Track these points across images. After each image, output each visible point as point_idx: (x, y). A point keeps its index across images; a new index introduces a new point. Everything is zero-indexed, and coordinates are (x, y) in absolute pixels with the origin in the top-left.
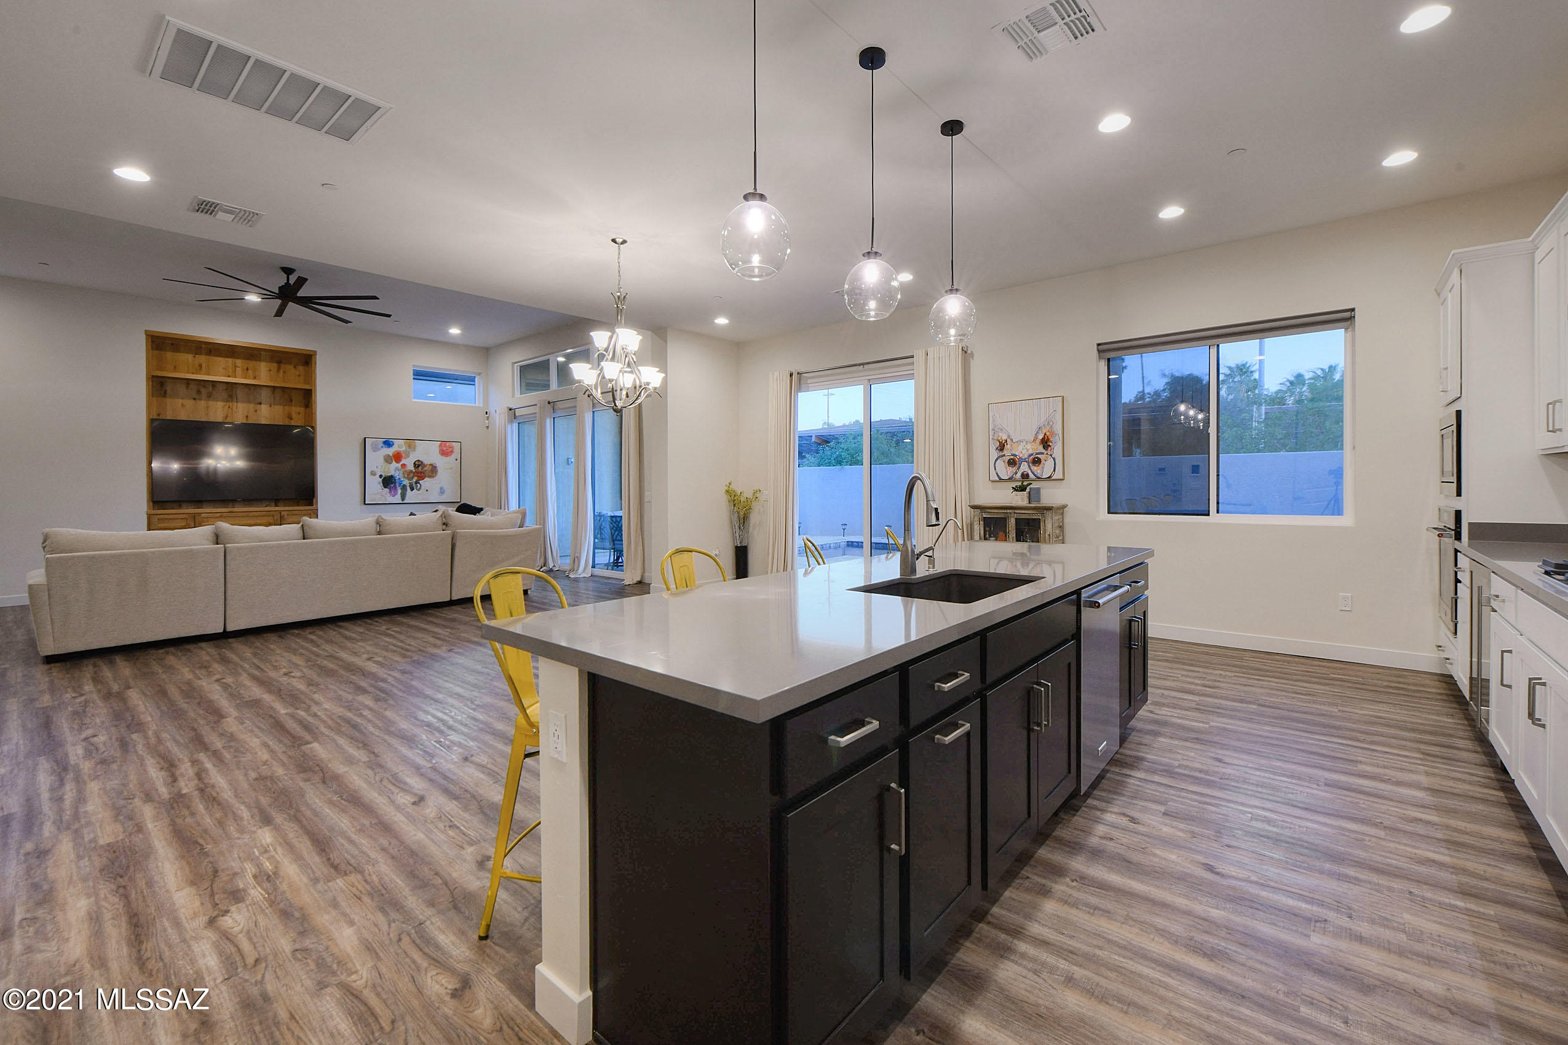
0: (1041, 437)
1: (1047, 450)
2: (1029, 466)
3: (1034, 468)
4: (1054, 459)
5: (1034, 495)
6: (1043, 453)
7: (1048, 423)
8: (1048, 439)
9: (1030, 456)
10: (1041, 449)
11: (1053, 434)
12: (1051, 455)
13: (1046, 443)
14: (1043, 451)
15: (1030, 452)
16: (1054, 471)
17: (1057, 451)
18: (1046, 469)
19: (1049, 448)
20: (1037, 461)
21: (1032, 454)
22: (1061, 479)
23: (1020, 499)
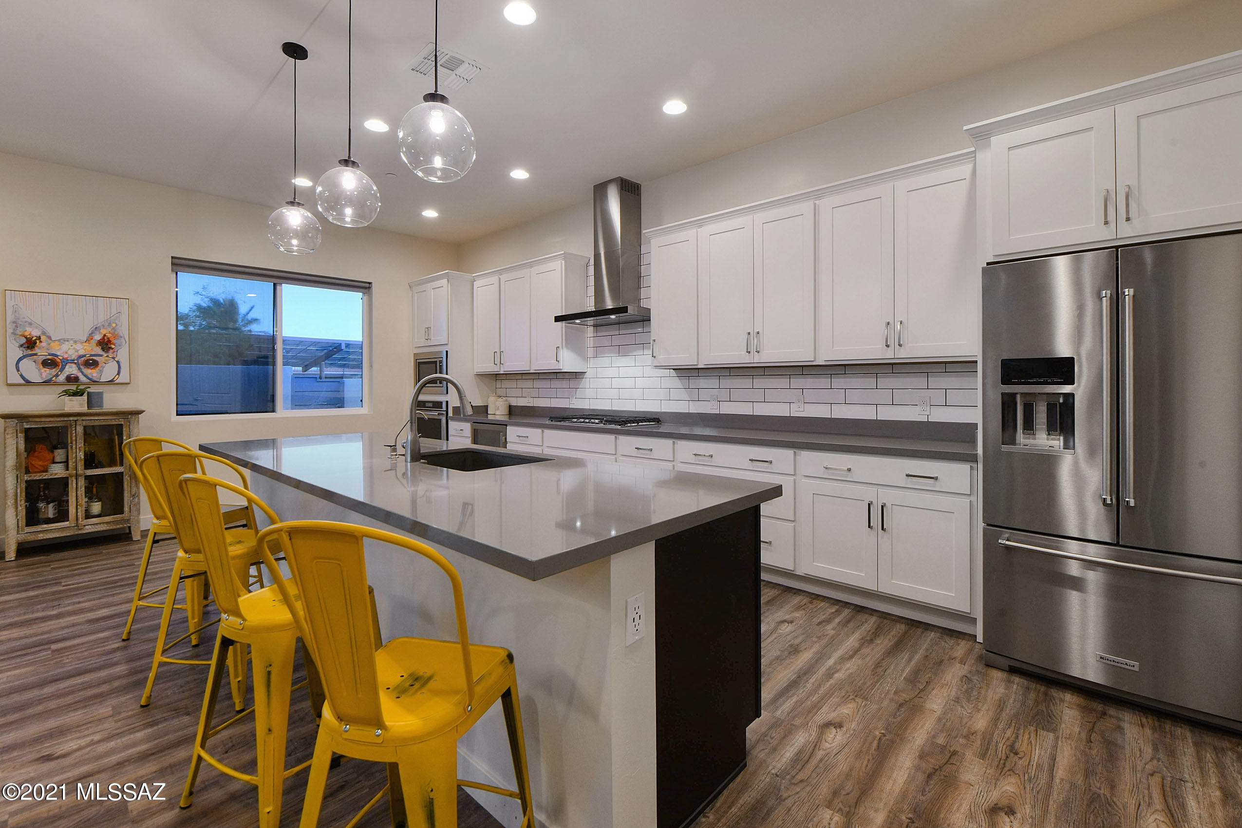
0: (98, 337)
1: (107, 352)
2: (79, 369)
3: (88, 371)
4: (118, 362)
5: (93, 400)
6: (101, 356)
7: (110, 325)
8: (109, 341)
9: (80, 357)
10: (98, 350)
11: (117, 336)
12: (114, 358)
13: (106, 344)
14: (101, 352)
15: (82, 352)
16: (118, 374)
17: (122, 354)
18: (108, 371)
19: (111, 351)
20: (91, 363)
21: (84, 356)
22: (129, 384)
23: (77, 405)
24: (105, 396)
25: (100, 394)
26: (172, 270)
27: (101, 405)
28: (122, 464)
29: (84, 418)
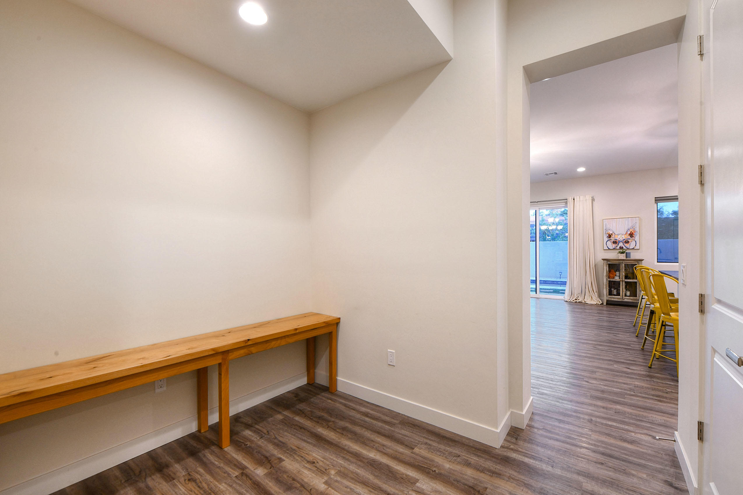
0: (629, 232)
1: (632, 238)
2: (623, 244)
3: (626, 245)
4: (635, 241)
5: (628, 255)
6: (630, 239)
7: (633, 228)
8: (633, 234)
9: (624, 240)
10: (629, 237)
11: (635, 231)
12: (634, 240)
13: (631, 235)
14: (630, 238)
15: (624, 238)
16: (636, 246)
17: (637, 238)
18: (632, 245)
19: (633, 237)
20: (627, 242)
21: (625, 239)
22: (639, 249)
23: (622, 257)
24: (631, 254)
25: (630, 253)
26: (655, 203)
27: (630, 257)
28: (636, 279)
29: (625, 261)
